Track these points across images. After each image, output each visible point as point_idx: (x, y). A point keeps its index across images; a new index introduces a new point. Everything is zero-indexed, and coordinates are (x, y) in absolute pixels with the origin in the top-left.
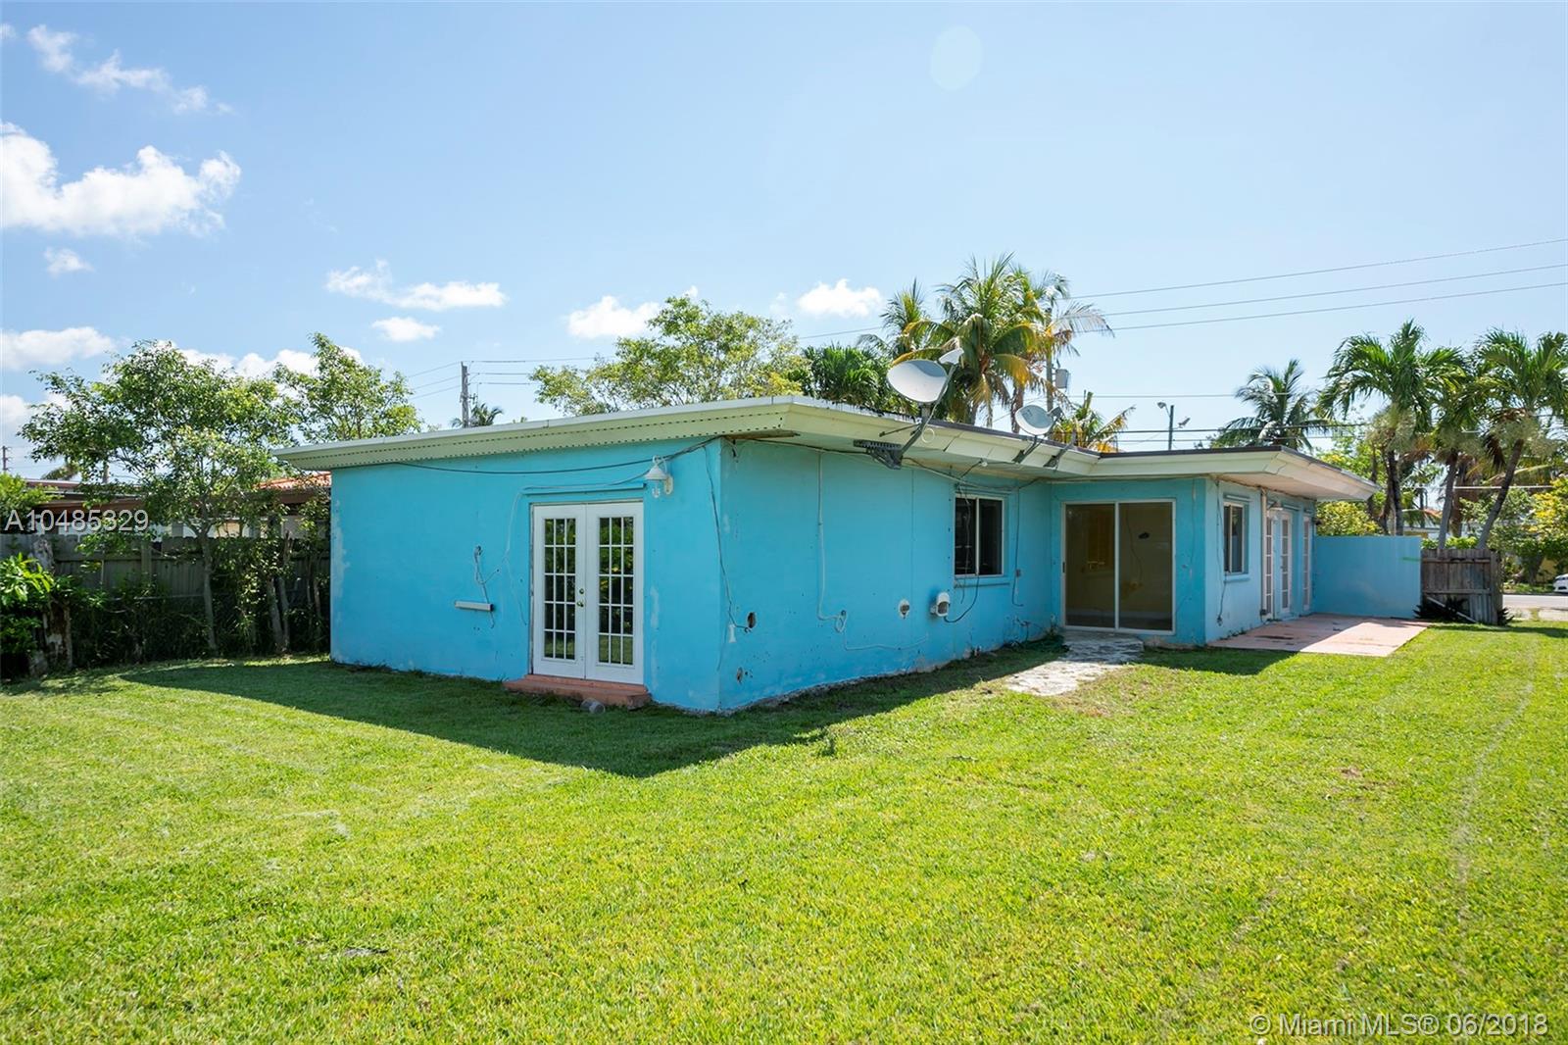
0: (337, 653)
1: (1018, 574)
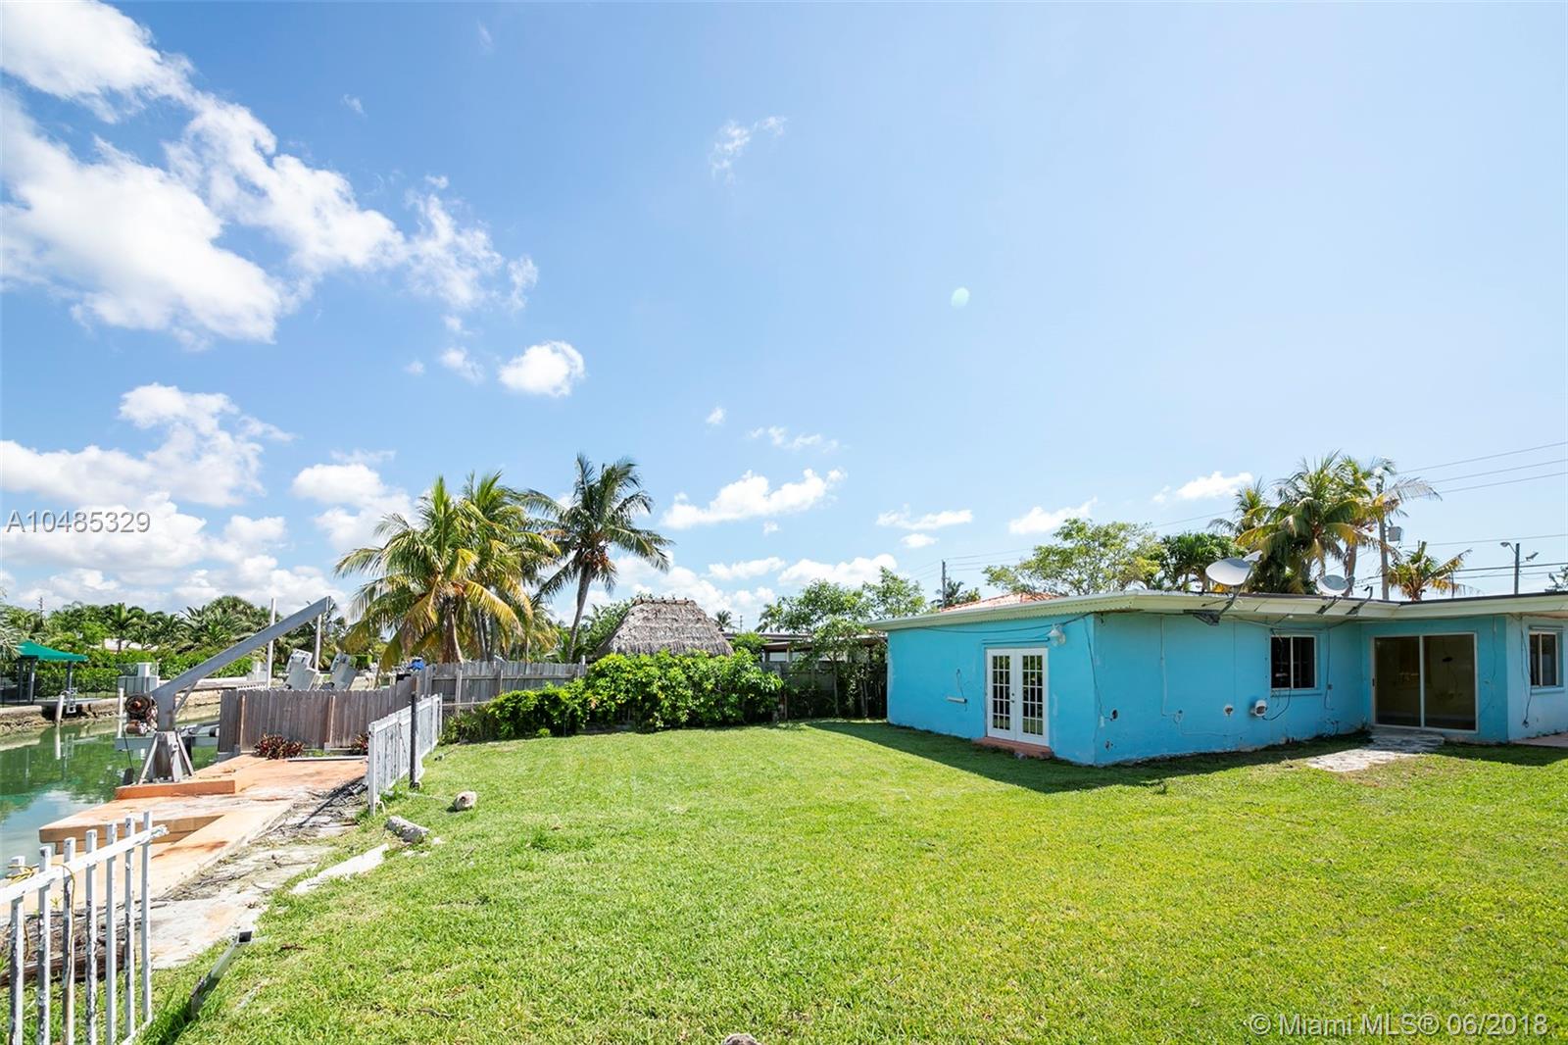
0: (890, 719)
1: (1330, 687)
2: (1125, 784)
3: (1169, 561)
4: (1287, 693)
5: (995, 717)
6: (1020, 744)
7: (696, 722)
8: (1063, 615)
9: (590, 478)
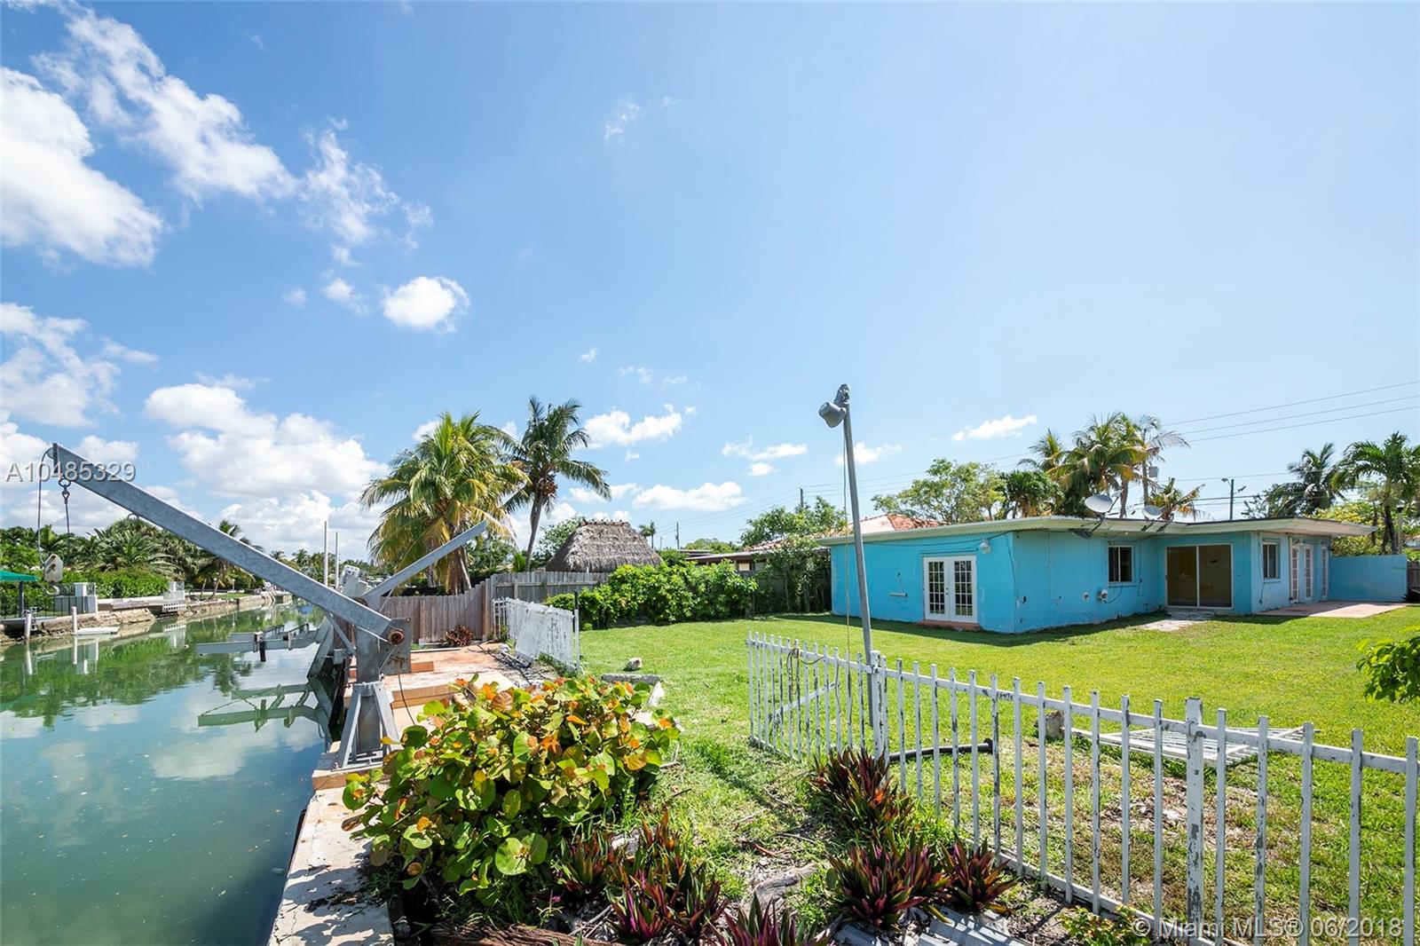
0: (835, 611)
1: (1141, 581)
2: (1043, 641)
4: (1120, 585)
5: (932, 605)
6: (954, 623)
7: (699, 616)
8: (990, 533)
9: (541, 416)
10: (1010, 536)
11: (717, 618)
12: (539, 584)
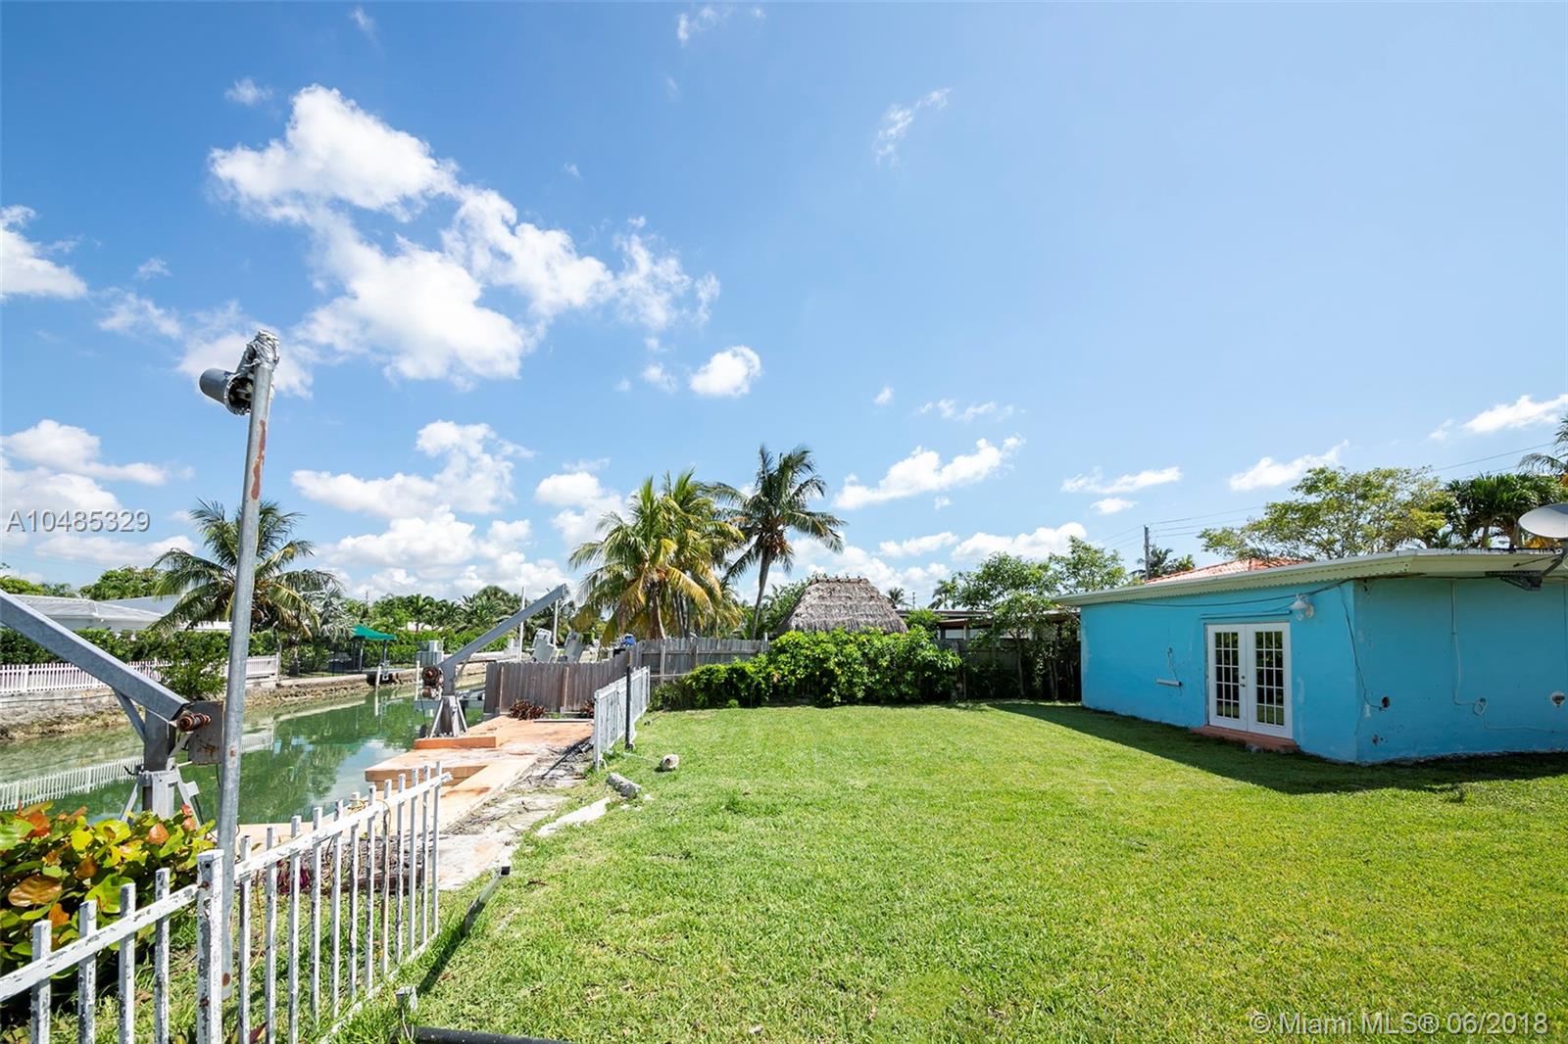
0: (1088, 702)
2: (1401, 787)
3: (1459, 512)
5: (1219, 703)
6: (1253, 735)
7: (872, 698)
8: (1310, 583)
9: (771, 464)
10: (1349, 588)
11: (901, 701)
12: (688, 651)
